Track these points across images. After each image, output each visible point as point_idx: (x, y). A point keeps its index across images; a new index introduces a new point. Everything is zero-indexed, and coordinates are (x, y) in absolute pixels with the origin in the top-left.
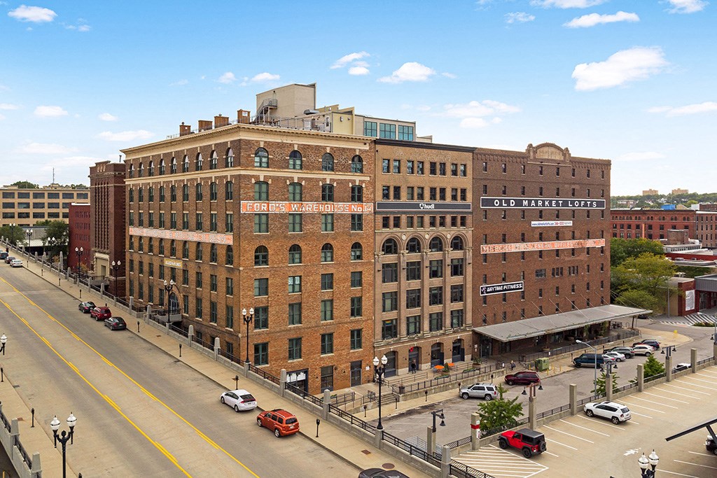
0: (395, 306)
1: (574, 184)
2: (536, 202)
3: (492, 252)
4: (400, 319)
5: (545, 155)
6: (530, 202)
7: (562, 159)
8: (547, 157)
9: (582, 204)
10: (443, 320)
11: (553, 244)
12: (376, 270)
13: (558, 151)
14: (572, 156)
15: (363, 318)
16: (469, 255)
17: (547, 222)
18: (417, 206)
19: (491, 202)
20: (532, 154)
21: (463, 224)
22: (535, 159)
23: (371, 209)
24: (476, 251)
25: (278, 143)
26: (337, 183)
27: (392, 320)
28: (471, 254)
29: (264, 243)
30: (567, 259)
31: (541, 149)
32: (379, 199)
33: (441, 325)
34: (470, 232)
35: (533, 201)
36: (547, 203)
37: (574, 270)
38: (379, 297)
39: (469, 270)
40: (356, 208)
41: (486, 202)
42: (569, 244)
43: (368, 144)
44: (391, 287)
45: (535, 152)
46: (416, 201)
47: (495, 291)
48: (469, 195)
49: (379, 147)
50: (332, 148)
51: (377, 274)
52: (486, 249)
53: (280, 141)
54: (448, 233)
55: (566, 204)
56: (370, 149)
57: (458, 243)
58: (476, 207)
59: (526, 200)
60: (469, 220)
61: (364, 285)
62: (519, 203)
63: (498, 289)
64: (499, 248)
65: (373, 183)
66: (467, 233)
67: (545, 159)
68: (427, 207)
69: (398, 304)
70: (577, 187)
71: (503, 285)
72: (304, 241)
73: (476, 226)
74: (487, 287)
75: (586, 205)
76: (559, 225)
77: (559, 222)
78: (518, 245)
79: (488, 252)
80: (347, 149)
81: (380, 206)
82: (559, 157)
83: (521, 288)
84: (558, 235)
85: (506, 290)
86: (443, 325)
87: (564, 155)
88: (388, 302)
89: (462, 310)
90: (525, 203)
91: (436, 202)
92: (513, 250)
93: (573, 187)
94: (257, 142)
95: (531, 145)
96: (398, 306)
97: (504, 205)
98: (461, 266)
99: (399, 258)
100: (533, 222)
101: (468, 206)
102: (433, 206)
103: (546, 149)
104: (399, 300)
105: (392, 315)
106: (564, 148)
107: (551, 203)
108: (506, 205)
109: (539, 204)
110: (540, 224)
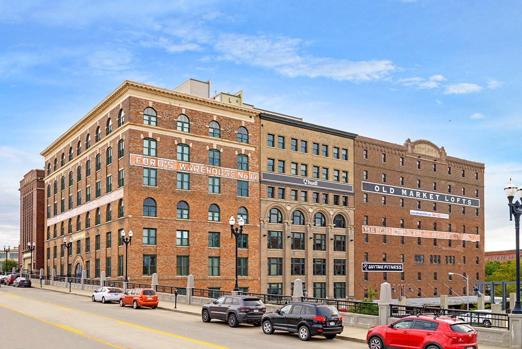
0: (280, 272)
1: (449, 181)
2: (415, 193)
3: (373, 232)
4: (285, 283)
5: (423, 150)
6: (408, 192)
7: (439, 156)
8: (424, 153)
9: (458, 201)
10: (327, 290)
11: (431, 233)
12: (262, 235)
13: (435, 149)
14: (447, 155)
15: (249, 278)
16: (351, 234)
17: (425, 212)
18: (301, 181)
19: (372, 187)
20: (410, 148)
21: (345, 204)
22: (413, 153)
23: (257, 178)
24: (358, 231)
25: (167, 105)
26: (224, 150)
27: (278, 284)
28: (353, 232)
29: (152, 195)
30: (444, 248)
31: (419, 145)
32: (265, 169)
33: (325, 294)
34: (352, 212)
35: (411, 192)
36: (424, 195)
37: (451, 259)
38: (265, 261)
39: (351, 247)
40: (241, 175)
41: (366, 186)
42: (446, 236)
43: (253, 118)
44: (276, 253)
45: (413, 147)
46: (299, 177)
47: (376, 269)
48: (351, 178)
49: (263, 122)
50: (218, 117)
51: (263, 239)
52: (367, 229)
53: (168, 103)
54: (332, 211)
55: (442, 198)
56: (256, 122)
57: (340, 221)
58: (357, 190)
59: (404, 189)
60: (351, 200)
61: (250, 247)
62: (398, 191)
63: (379, 267)
64: (379, 230)
65: (258, 154)
66: (350, 213)
67: (423, 155)
68: (311, 183)
69: (283, 269)
70: (453, 184)
71: (384, 265)
72: (191, 199)
73: (357, 208)
74: (368, 265)
75: (461, 202)
76: (436, 217)
77: (436, 214)
78: (397, 229)
79: (369, 233)
80: (234, 120)
81: (265, 176)
82: (435, 155)
83: (401, 270)
84: (436, 225)
85: (386, 269)
86: (327, 295)
87: (440, 154)
88: (274, 267)
89: (345, 283)
90: (404, 192)
91: (320, 180)
92: (393, 234)
93: (449, 183)
94: (146, 101)
95: (409, 140)
96: (283, 271)
97: (384, 191)
98: (344, 243)
99: (284, 227)
100: (411, 211)
101: (350, 188)
102: (316, 183)
103: (423, 146)
104: (283, 265)
105: (279, 279)
106: (440, 147)
107: (429, 196)
108: (386, 192)
109: (417, 195)
110: (418, 213)
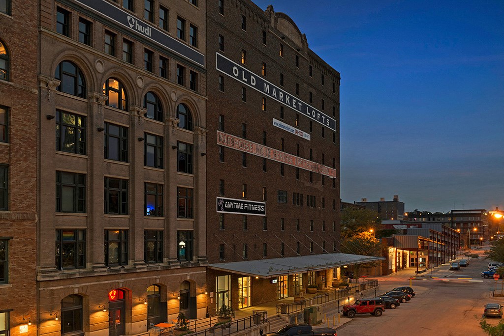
0: (80, 206)
1: (312, 87)
2: (278, 92)
3: (231, 146)
4: (92, 230)
5: (286, 30)
6: (271, 89)
7: (301, 46)
8: (287, 35)
9: (318, 117)
10: (165, 245)
11: (294, 159)
12: (43, 115)
13: (297, 33)
14: (309, 48)
15: (12, 214)
17: (288, 126)
18: (122, 17)
19: (228, 67)
20: (272, 20)
21: (193, 86)
22: (276, 30)
24: (211, 139)
27: (75, 231)
28: (204, 141)
30: (306, 184)
31: (282, 20)
33: (162, 253)
34: (203, 102)
35: (274, 90)
36: (287, 99)
37: (312, 201)
38: (49, 176)
39: (201, 164)
41: (222, 63)
42: (308, 165)
44: (75, 163)
45: (276, 20)
46: (120, 7)
47: (234, 210)
48: (202, 40)
51: (45, 123)
52: (224, 139)
55: (304, 108)
58: (210, 65)
59: (267, 84)
60: (201, 83)
61: (16, 140)
62: (260, 84)
63: (239, 206)
64: (237, 143)
66: (200, 103)
67: (286, 37)
69: (88, 199)
70: (314, 92)
71: (244, 203)
73: (211, 98)
74: (225, 201)
75: (321, 119)
76: (299, 135)
77: (298, 130)
78: (259, 146)
79: (225, 144)
82: (298, 42)
83: (263, 213)
84: (298, 148)
85: (246, 210)
86: (165, 254)
87: (303, 42)
88: (67, 194)
89: (193, 232)
90: (267, 88)
91: (154, 26)
92: (254, 153)
93: (311, 90)
95: (272, 7)
96: (88, 204)
97: (244, 79)
98: (190, 157)
99: (90, 107)
100: (275, 120)
101: (198, 58)
103: (286, 23)
104: (88, 192)
105: (76, 221)
106: (302, 33)
107: (292, 103)
108: (246, 80)
109: (280, 96)
110: (281, 125)
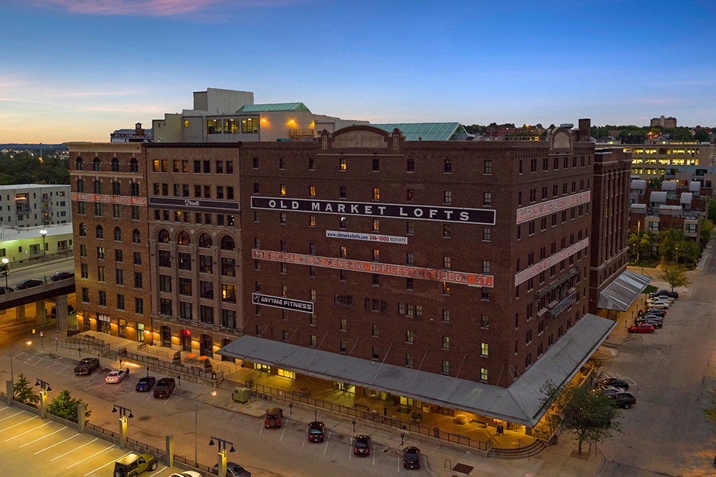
1: (411, 182)
2: (335, 207)
3: (267, 259)
6: (323, 206)
7: (385, 146)
8: (353, 146)
10: (214, 316)
11: (366, 265)
12: (151, 254)
13: (376, 136)
16: (239, 257)
17: (355, 234)
18: (182, 202)
19: (265, 203)
21: (230, 224)
23: (145, 203)
24: (247, 255)
26: (122, 181)
28: (241, 256)
29: (83, 221)
30: (396, 291)
32: (151, 194)
34: (239, 233)
35: (329, 205)
36: (353, 209)
39: (238, 273)
40: (135, 201)
41: (257, 203)
42: (402, 271)
43: (140, 148)
44: (167, 271)
46: (181, 197)
47: (270, 303)
48: (237, 194)
49: (149, 150)
50: (117, 154)
51: (152, 257)
52: (258, 254)
53: (88, 151)
54: (215, 232)
56: (142, 152)
58: (245, 207)
59: (316, 202)
60: (237, 220)
61: (143, 264)
62: (306, 206)
63: (276, 302)
64: (275, 256)
65: (145, 180)
66: (235, 233)
67: (349, 149)
68: (192, 203)
71: (283, 300)
72: (104, 223)
73: (244, 227)
74: (261, 297)
76: (379, 240)
78: (304, 256)
79: (261, 258)
80: (127, 153)
83: (310, 310)
85: (286, 306)
86: (214, 320)
87: (389, 140)
90: (316, 206)
91: (201, 199)
92: (297, 262)
94: (77, 153)
97: (282, 207)
99: (170, 247)
100: (328, 232)
101: (235, 206)
102: (197, 203)
105: (169, 296)
108: (285, 207)
109: (339, 208)
110: (341, 235)
